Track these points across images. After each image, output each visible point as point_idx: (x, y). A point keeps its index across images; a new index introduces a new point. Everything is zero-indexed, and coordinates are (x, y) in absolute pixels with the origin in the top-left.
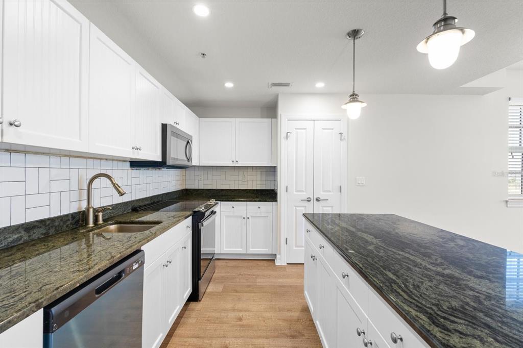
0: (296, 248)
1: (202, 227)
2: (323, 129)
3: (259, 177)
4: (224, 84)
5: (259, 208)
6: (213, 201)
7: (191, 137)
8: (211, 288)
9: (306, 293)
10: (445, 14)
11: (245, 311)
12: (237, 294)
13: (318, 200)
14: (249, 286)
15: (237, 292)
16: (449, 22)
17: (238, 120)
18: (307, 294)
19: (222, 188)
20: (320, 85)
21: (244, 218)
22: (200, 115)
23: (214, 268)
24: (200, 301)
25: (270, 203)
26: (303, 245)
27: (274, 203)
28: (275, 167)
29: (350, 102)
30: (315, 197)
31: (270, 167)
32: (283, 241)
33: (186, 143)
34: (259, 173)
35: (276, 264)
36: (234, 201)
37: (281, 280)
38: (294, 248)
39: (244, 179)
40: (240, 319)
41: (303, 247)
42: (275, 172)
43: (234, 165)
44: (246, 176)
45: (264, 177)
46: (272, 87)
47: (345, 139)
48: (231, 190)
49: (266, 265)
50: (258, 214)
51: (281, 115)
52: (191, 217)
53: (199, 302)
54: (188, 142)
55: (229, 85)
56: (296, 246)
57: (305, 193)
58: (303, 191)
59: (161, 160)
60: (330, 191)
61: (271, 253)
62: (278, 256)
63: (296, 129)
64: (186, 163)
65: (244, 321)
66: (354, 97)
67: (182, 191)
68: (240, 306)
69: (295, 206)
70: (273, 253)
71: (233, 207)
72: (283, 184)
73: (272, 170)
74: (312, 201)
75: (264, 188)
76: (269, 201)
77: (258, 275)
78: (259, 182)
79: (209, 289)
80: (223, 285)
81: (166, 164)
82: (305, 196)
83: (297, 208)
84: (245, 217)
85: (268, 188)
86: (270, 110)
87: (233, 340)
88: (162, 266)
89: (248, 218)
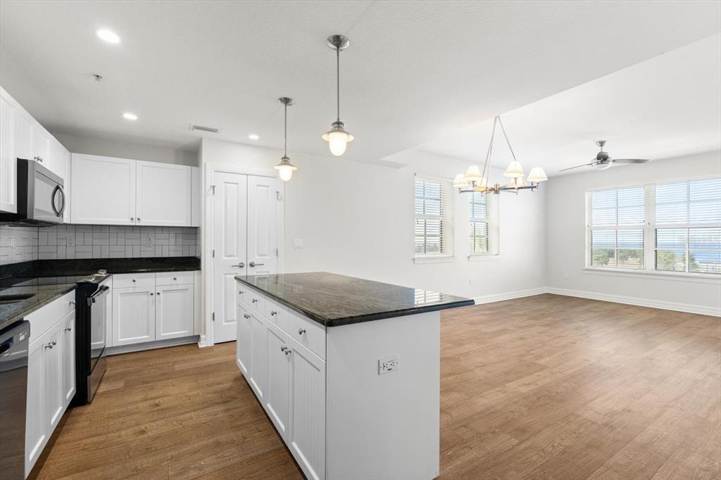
0: (226, 324)
1: (93, 304)
2: (258, 186)
3: (172, 241)
4: (122, 114)
5: (175, 279)
6: (103, 273)
7: (62, 180)
8: (103, 388)
9: (239, 360)
10: (338, 119)
11: (162, 397)
12: (149, 385)
13: (252, 265)
14: (164, 374)
15: (147, 383)
16: (340, 125)
17: (140, 163)
18: (241, 363)
19: (111, 257)
20: (254, 137)
21: (152, 294)
22: (71, 149)
23: (105, 365)
24: (89, 403)
25: (191, 273)
26: (235, 318)
27: (196, 272)
28: (197, 228)
29: (282, 164)
30: (249, 262)
31: (189, 227)
32: (209, 317)
33: (53, 188)
34: (172, 235)
35: (200, 346)
36: (135, 272)
37: (208, 361)
38: (224, 324)
39: (150, 244)
40: (157, 405)
41: (234, 321)
42: (196, 234)
43: (133, 224)
44: (153, 239)
45: (180, 241)
46: (195, 130)
47: (282, 198)
48: (127, 259)
49: (185, 350)
50: (174, 288)
51: (205, 164)
52: (74, 291)
53: (87, 406)
54: (58, 188)
55: (130, 116)
56: (226, 321)
57: (236, 258)
58: (234, 256)
59: (16, 212)
60: (265, 255)
61: (192, 335)
62: (202, 337)
63: (225, 182)
64: (54, 219)
65: (162, 406)
66: (285, 160)
67: (34, 262)
68: (154, 394)
69: (225, 274)
70: (195, 334)
71: (134, 281)
72: (208, 248)
73: (192, 232)
74: (245, 266)
75: (180, 255)
76: (189, 270)
77: (175, 362)
78: (172, 248)
79: (101, 389)
80: (124, 381)
81: (26, 217)
82: (237, 261)
83: (228, 276)
84: (153, 292)
85: (186, 255)
86: (190, 155)
87: (152, 424)
88: (44, 348)
89: (158, 294)
